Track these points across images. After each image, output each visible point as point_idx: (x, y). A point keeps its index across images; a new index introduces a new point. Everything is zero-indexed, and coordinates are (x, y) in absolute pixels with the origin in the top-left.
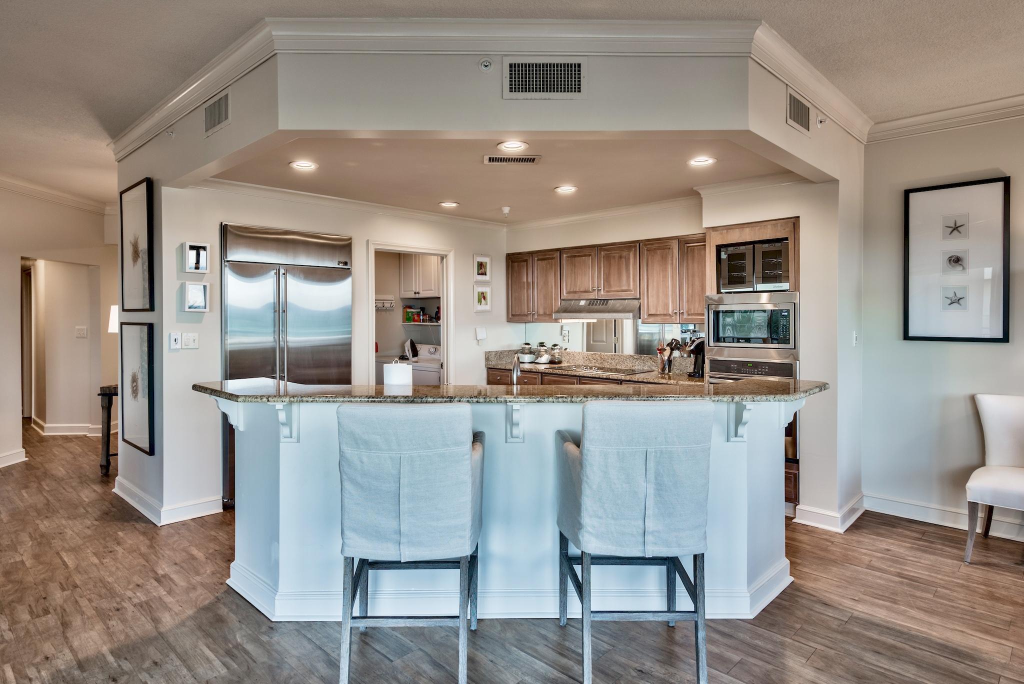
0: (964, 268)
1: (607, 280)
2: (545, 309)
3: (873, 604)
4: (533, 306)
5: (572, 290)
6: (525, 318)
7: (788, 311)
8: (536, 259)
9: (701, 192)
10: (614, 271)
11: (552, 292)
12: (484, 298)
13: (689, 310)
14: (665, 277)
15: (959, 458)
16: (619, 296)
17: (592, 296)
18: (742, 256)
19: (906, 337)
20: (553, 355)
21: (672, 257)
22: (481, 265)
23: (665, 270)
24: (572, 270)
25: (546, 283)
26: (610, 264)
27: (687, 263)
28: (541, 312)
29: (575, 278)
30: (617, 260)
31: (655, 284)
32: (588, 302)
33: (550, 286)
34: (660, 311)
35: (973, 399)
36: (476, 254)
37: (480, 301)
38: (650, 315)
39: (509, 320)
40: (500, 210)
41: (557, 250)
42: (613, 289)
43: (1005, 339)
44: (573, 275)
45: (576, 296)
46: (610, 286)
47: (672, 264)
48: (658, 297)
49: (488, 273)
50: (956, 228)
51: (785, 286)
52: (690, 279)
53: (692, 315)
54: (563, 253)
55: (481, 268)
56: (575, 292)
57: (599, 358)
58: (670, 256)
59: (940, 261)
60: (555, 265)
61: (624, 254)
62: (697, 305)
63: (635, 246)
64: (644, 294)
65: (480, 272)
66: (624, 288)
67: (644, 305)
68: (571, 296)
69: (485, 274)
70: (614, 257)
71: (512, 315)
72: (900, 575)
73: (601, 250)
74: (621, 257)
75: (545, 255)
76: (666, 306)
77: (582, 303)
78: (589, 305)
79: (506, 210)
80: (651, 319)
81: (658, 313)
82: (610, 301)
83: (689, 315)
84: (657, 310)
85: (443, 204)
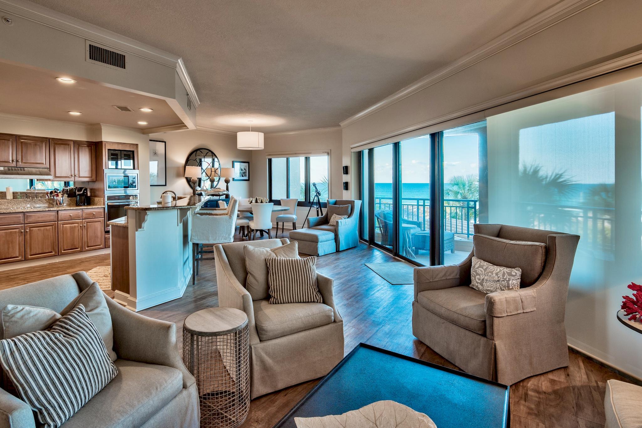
1: (24, 157)
9: (102, 126)
13: (79, 175)
16: (34, 166)
17: (12, 165)
18: (116, 155)
21: (70, 149)
26: (27, 147)
27: (79, 153)
30: (32, 146)
32: (7, 168)
38: (56, 177)
42: (29, 162)
43: (166, 185)
46: (27, 160)
47: (70, 153)
50: (155, 153)
53: (81, 177)
61: (38, 143)
63: (47, 141)
66: (38, 162)
70: (30, 144)
73: (19, 138)
74: (35, 145)
77: (1, 168)
78: (9, 170)
80: (58, 179)
81: (62, 176)
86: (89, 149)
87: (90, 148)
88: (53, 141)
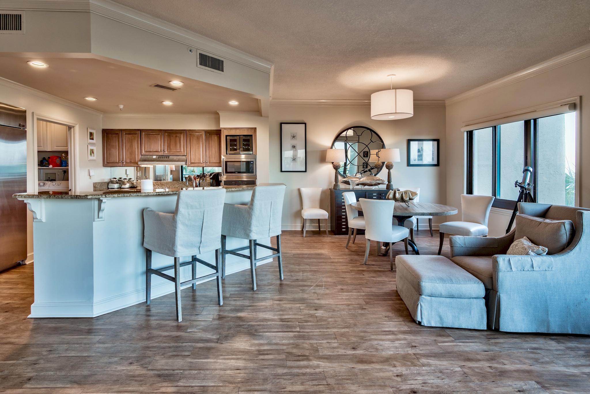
0: (296, 150)
1: (169, 146)
2: (130, 159)
3: (295, 250)
4: (123, 158)
5: (148, 150)
6: (117, 164)
7: (253, 161)
8: (124, 133)
9: (219, 113)
10: (173, 142)
11: (135, 151)
12: (93, 152)
13: (209, 161)
14: (199, 147)
15: (297, 207)
16: (175, 154)
17: (160, 154)
18: (235, 140)
19: (281, 171)
20: (133, 184)
21: (202, 138)
22: (91, 134)
23: (199, 143)
24: (148, 141)
25: (131, 146)
26: (171, 139)
27: (209, 141)
28: (128, 161)
29: (150, 145)
30: (174, 138)
31: (194, 149)
32: (158, 156)
33: (134, 149)
34: (197, 161)
35: (299, 190)
36: (89, 128)
37: (91, 154)
38: (191, 163)
39: (105, 165)
40: (118, 106)
41: (138, 130)
42: (172, 151)
43: (306, 171)
44: (149, 143)
45: (151, 154)
46: (170, 149)
47: (202, 141)
48: (195, 155)
49: (94, 139)
50: (294, 137)
51: (251, 153)
52: (210, 148)
53: (211, 163)
54: (142, 132)
55: (91, 136)
56: (150, 152)
57: (160, 184)
58: (201, 138)
59: (290, 147)
60: (137, 137)
61: (178, 135)
62: (213, 159)
63: (184, 132)
64: (188, 154)
65: (91, 137)
66: (178, 151)
67: (188, 158)
68: (147, 154)
69: (93, 139)
70: (173, 136)
71: (107, 163)
72: (294, 243)
73: (165, 132)
74: (176, 136)
75: (131, 132)
76: (199, 159)
77: (154, 157)
78: (159, 158)
79: (121, 107)
80: (192, 165)
81: (196, 162)
82: (170, 157)
83: (210, 163)
84: (195, 161)
85: (87, 99)
86: (217, 137)
87: (218, 135)
88: (189, 132)
